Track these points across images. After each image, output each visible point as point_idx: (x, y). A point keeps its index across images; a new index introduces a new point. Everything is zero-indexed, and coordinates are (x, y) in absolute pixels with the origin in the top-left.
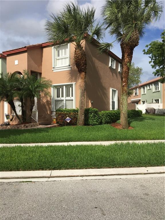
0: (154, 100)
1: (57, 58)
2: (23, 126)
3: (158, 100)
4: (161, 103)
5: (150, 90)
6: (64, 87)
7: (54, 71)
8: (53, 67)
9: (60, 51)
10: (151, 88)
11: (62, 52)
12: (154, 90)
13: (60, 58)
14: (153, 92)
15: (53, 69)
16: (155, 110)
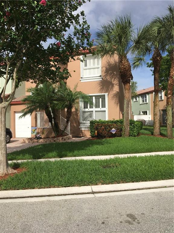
0: (141, 112)
1: (84, 68)
2: (61, 139)
3: (146, 112)
4: (149, 115)
5: (136, 102)
6: (94, 98)
7: (82, 81)
8: (81, 77)
9: (88, 61)
10: (137, 100)
11: (90, 63)
12: (141, 102)
13: (88, 68)
14: (140, 103)
15: (81, 79)
16: (145, 121)
